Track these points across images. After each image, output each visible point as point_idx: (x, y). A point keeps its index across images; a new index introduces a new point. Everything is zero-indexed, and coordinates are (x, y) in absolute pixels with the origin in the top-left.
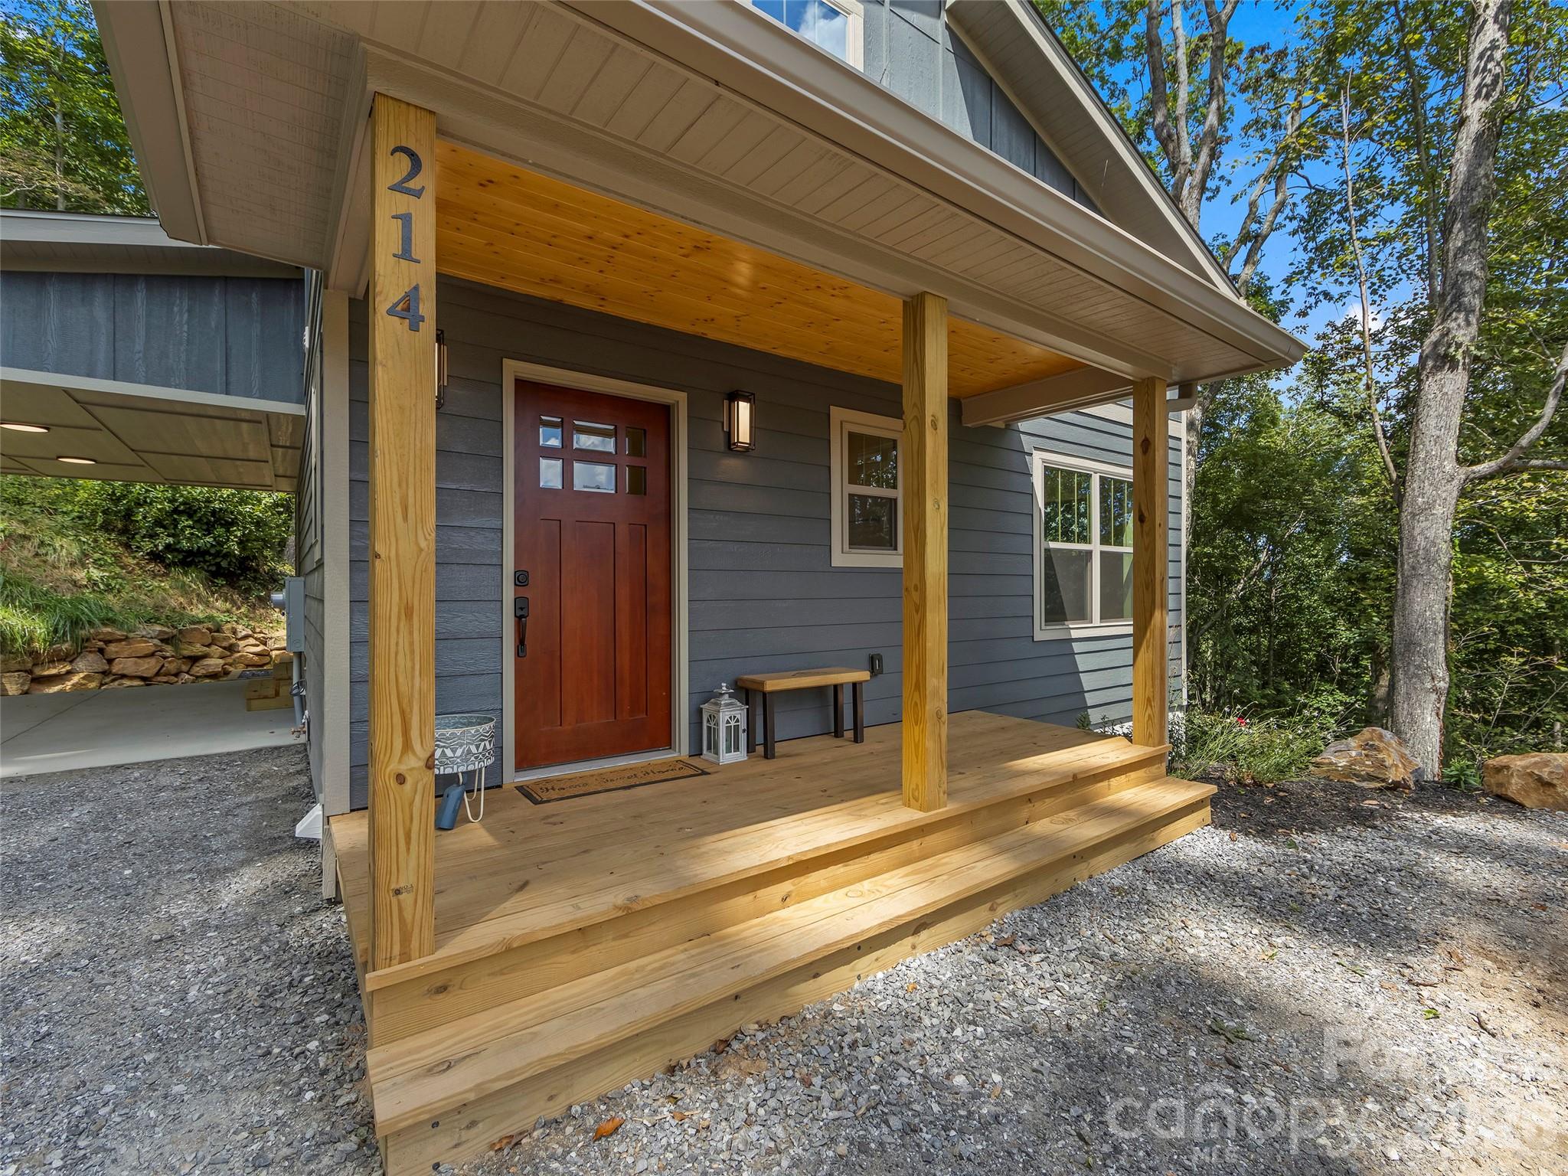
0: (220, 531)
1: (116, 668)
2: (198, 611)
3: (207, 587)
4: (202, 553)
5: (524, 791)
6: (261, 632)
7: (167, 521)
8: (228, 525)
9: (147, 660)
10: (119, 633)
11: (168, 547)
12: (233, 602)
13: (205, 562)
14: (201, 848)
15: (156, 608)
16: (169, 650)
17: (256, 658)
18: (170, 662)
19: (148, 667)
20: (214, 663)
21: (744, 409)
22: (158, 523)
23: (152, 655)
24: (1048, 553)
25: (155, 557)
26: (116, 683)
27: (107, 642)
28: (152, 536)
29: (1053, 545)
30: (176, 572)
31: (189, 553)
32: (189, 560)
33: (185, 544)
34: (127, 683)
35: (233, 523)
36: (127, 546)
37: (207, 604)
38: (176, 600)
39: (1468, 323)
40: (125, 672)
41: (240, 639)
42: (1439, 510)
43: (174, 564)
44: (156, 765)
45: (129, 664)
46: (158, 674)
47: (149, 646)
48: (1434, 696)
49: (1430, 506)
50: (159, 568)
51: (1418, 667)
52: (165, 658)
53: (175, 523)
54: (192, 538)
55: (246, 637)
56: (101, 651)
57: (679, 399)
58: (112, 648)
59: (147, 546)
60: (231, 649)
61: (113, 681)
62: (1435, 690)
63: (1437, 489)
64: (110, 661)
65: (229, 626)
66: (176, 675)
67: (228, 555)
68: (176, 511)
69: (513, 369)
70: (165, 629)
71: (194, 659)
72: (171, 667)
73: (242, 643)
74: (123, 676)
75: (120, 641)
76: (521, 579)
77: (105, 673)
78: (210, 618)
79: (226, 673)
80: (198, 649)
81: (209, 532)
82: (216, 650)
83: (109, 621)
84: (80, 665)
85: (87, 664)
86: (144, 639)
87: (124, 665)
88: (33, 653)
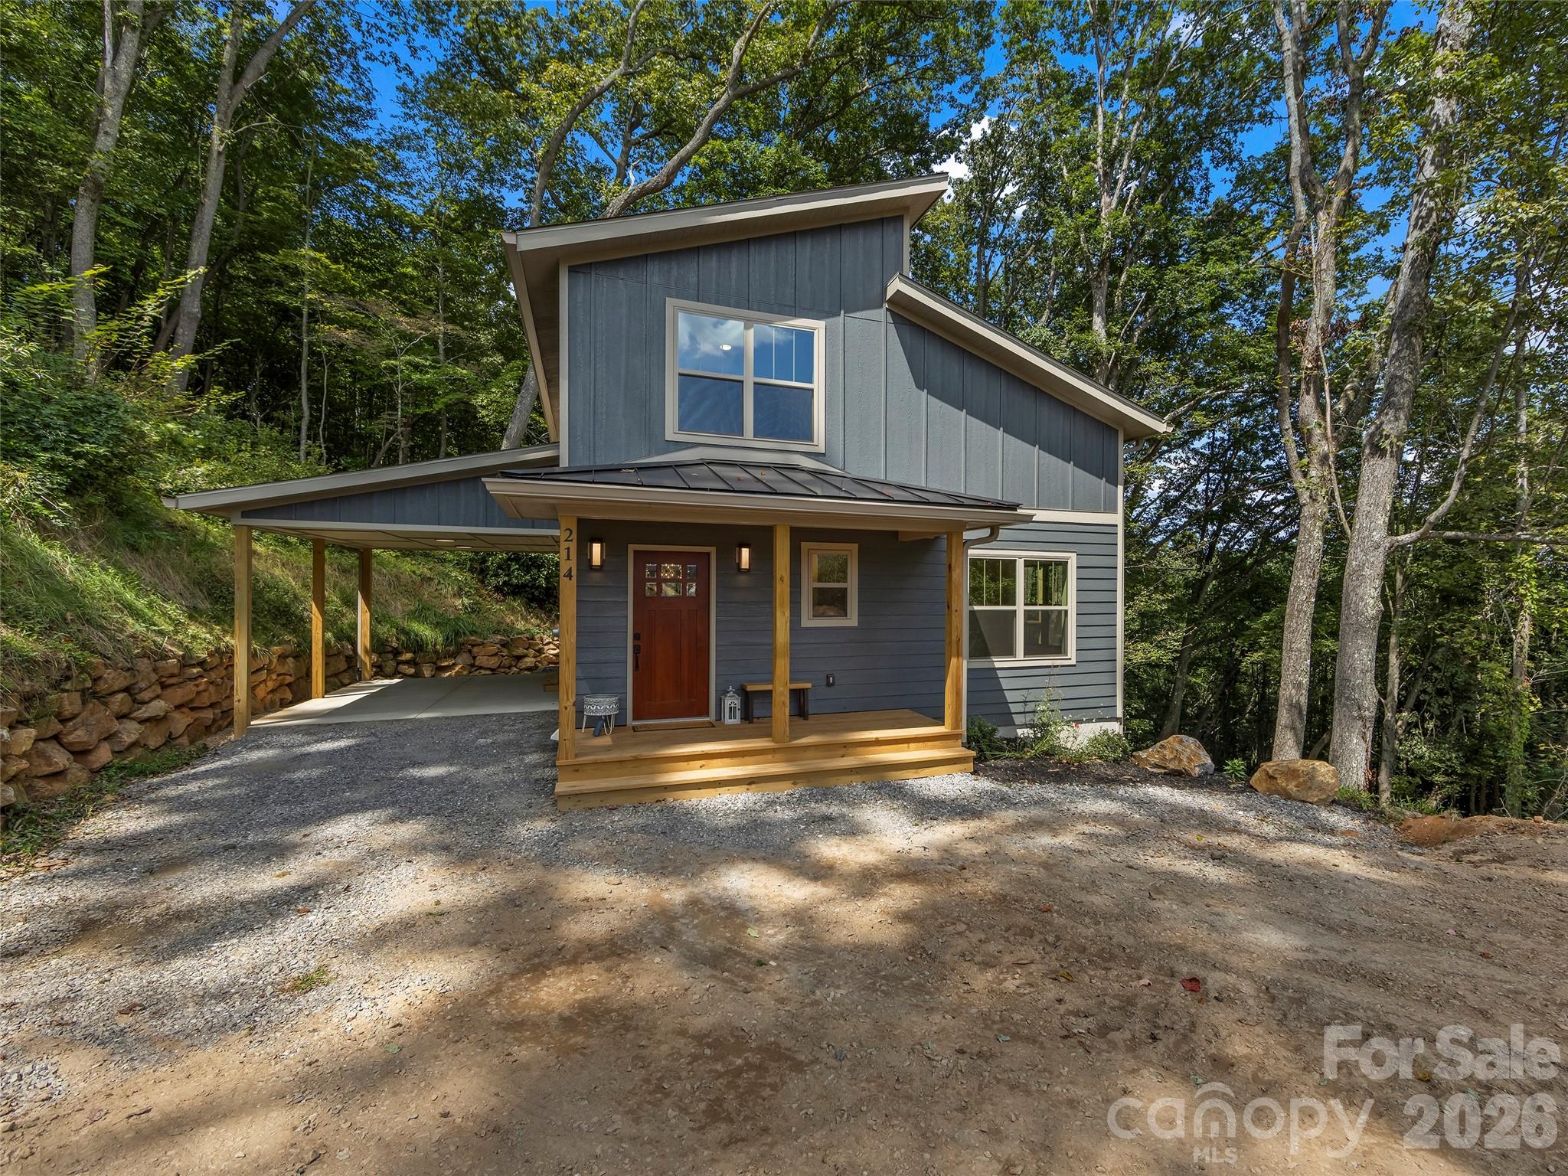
0: (534, 571)
1: (478, 662)
2: (520, 625)
3: (527, 609)
4: (524, 586)
5: (634, 728)
7: (504, 566)
8: (539, 567)
9: (494, 658)
10: (479, 640)
11: (505, 582)
12: (542, 620)
13: (526, 592)
14: (518, 745)
15: (499, 623)
16: (505, 652)
17: (553, 658)
18: (506, 660)
19: (493, 662)
20: (529, 661)
21: (745, 552)
22: (500, 567)
23: (496, 654)
24: (972, 613)
25: (498, 589)
26: (478, 672)
27: (473, 646)
28: (496, 575)
29: (976, 608)
30: (509, 599)
31: (517, 586)
32: (516, 591)
33: (514, 581)
34: (483, 672)
35: (542, 566)
36: (482, 582)
37: (526, 620)
38: (509, 619)
39: (1397, 419)
40: (482, 665)
41: (545, 645)
42: (1367, 572)
43: (508, 594)
44: (503, 715)
45: (484, 660)
46: (499, 667)
47: (494, 649)
48: (1360, 723)
49: (1361, 568)
50: (500, 597)
51: (1348, 698)
52: (503, 656)
53: (509, 567)
54: (519, 576)
55: (549, 643)
56: (470, 651)
57: (712, 550)
58: (475, 649)
59: (493, 582)
60: (540, 651)
61: (476, 670)
62: (1361, 718)
63: (1366, 554)
64: (474, 658)
65: (539, 636)
66: (509, 668)
67: (540, 586)
68: (509, 559)
69: (632, 548)
70: (503, 638)
71: (519, 658)
72: (506, 662)
73: (546, 648)
74: (481, 668)
75: (479, 645)
76: (636, 637)
77: (472, 665)
78: (528, 630)
79: (536, 667)
80: (521, 651)
81: (528, 572)
82: (532, 652)
83: (473, 633)
84: (459, 660)
85: (463, 659)
86: (492, 644)
87: (481, 660)
88: (436, 652)
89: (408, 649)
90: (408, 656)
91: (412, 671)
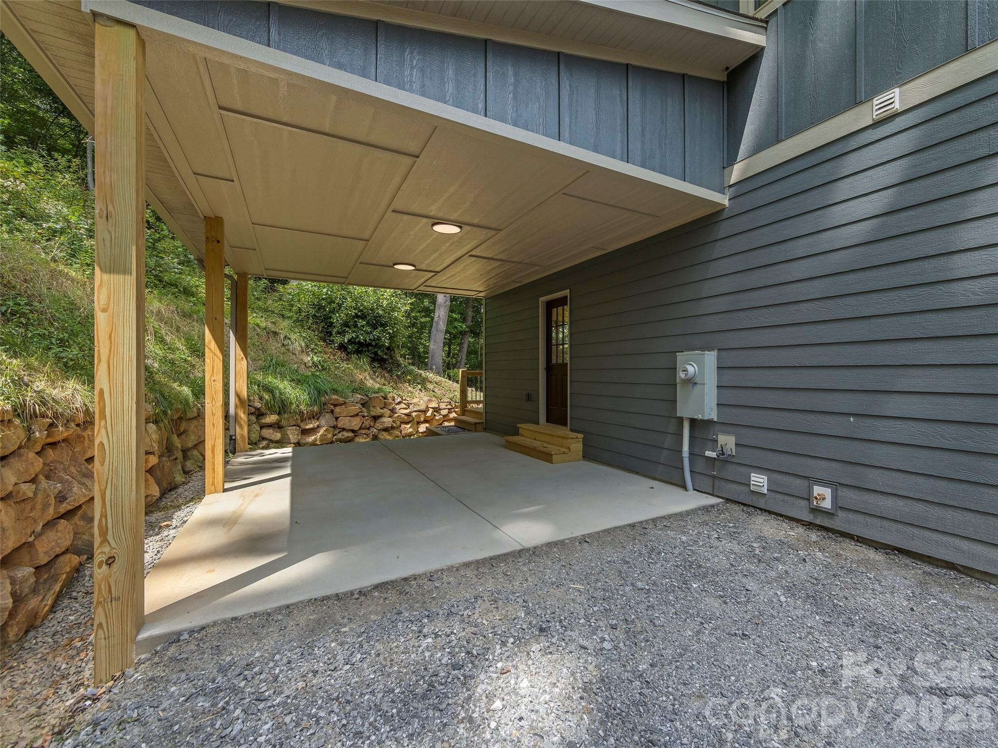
0: (379, 330)
1: (340, 424)
2: (371, 384)
3: (371, 368)
4: (368, 345)
6: (405, 400)
7: (351, 323)
8: (384, 326)
9: (356, 418)
10: (341, 399)
11: (350, 340)
12: (386, 379)
13: (368, 351)
16: (365, 412)
17: (406, 417)
18: (366, 420)
19: (356, 423)
20: (386, 421)
22: (346, 324)
23: (357, 415)
25: (342, 347)
26: (341, 434)
27: (335, 405)
28: (342, 333)
30: (354, 358)
31: (362, 344)
32: (360, 349)
33: (359, 339)
34: (345, 434)
35: (387, 324)
37: (374, 379)
38: (360, 377)
40: (345, 427)
41: (396, 404)
43: (352, 352)
45: (346, 421)
46: (360, 429)
47: (356, 409)
50: (346, 355)
52: (364, 417)
53: (355, 324)
54: (363, 334)
55: (399, 403)
58: (337, 410)
59: (338, 339)
60: (393, 411)
61: (339, 432)
64: (337, 418)
65: (391, 395)
66: (369, 429)
67: (382, 346)
70: (362, 397)
71: (376, 418)
72: (367, 423)
73: (398, 407)
74: (344, 429)
75: (342, 405)
77: (335, 427)
78: (379, 389)
80: (378, 411)
82: (386, 411)
83: (335, 391)
84: (323, 422)
85: (325, 422)
86: (354, 403)
87: (344, 422)
88: (301, 413)
89: (271, 409)
90: (272, 418)
91: (278, 436)
